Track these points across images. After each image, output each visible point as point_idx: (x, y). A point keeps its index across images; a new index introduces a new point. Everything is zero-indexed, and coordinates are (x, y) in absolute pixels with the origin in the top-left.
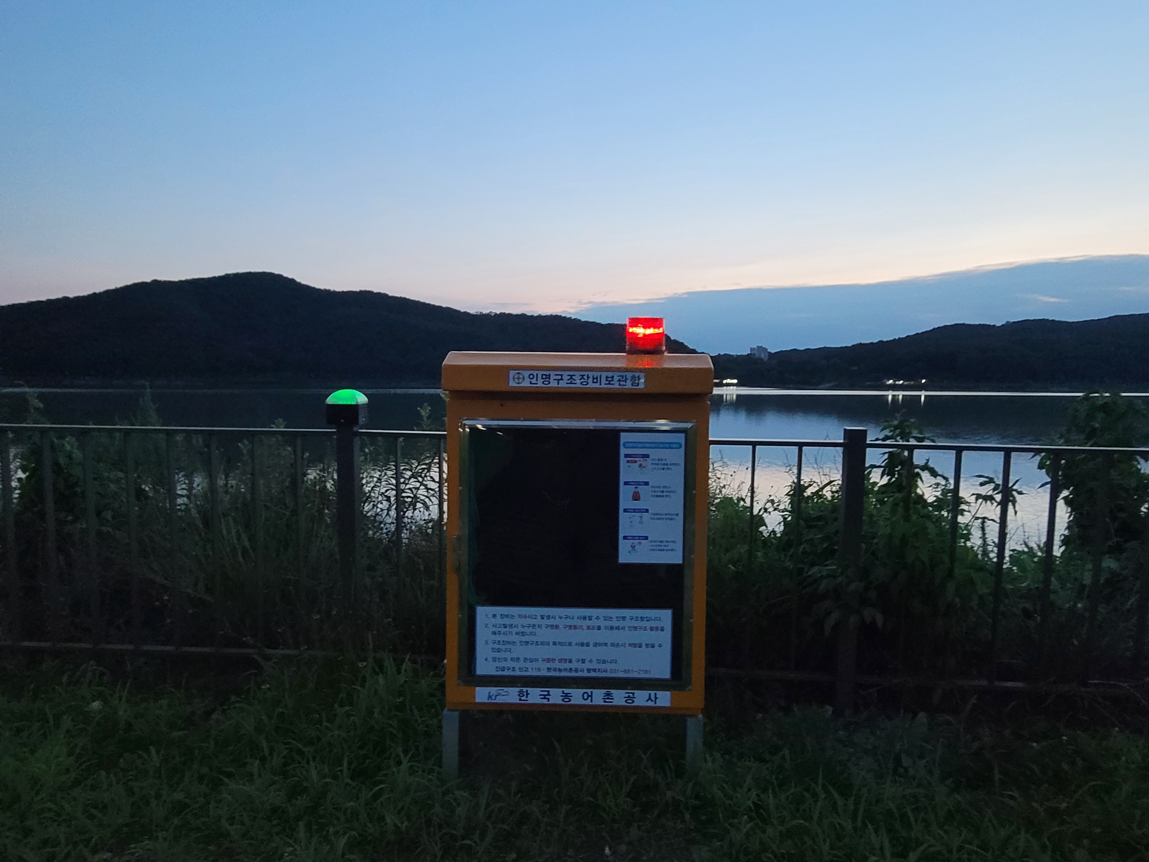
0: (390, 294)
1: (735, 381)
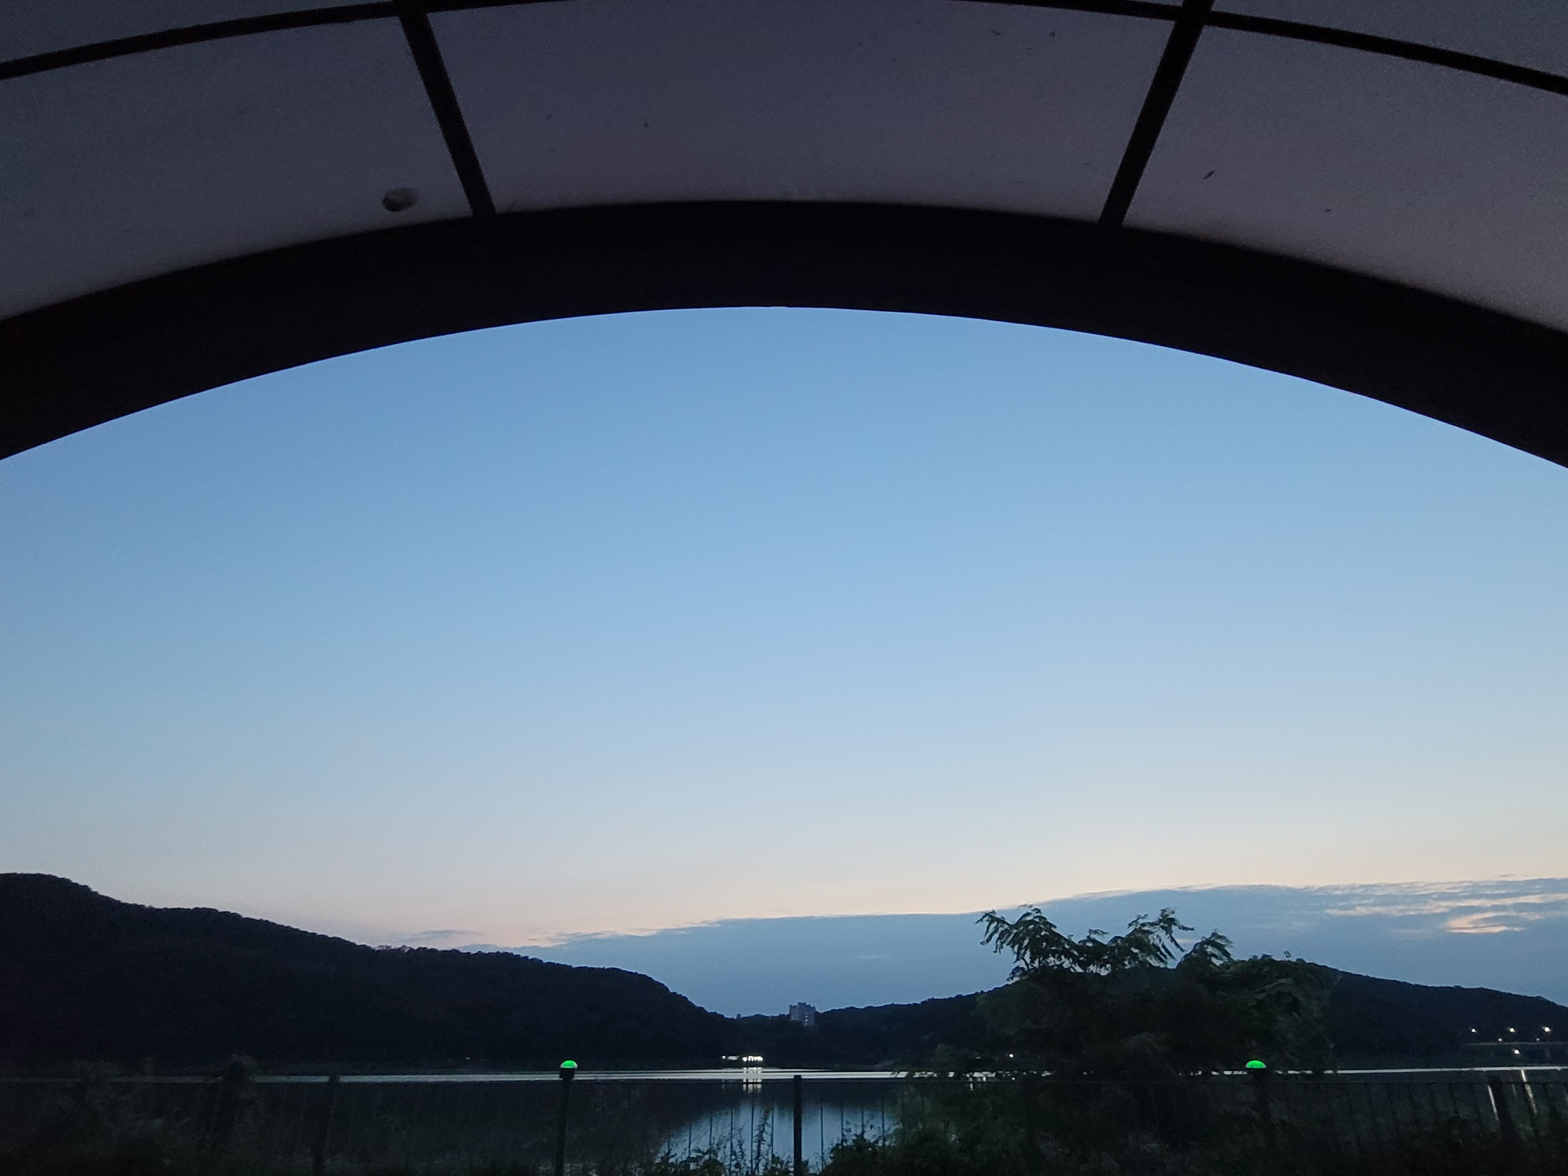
1: (760, 1059)
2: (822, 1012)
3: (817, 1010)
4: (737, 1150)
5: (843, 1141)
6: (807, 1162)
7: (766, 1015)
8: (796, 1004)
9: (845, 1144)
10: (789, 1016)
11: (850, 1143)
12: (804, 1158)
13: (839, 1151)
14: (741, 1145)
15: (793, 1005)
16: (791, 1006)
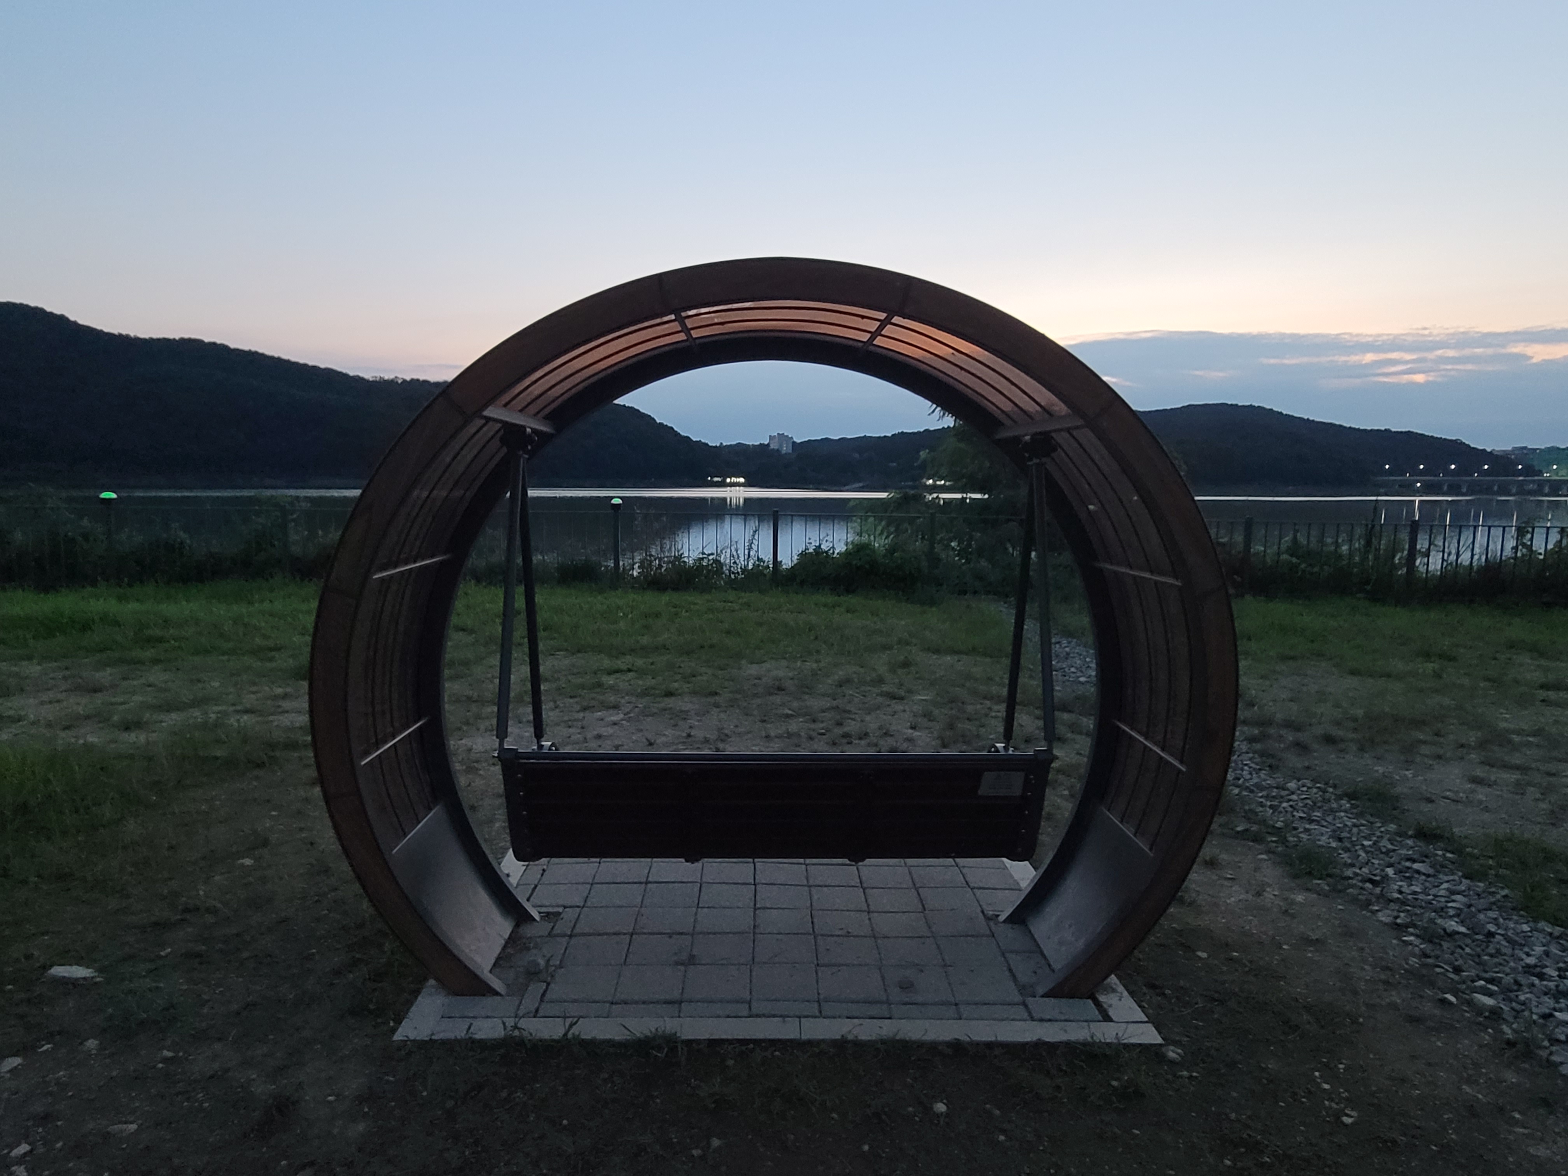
0: (232, 345)
1: (742, 480)
2: (799, 441)
3: (795, 440)
4: (735, 553)
5: (806, 549)
6: (781, 562)
7: (748, 443)
8: (776, 434)
9: (807, 551)
10: (768, 445)
11: (811, 550)
12: (779, 559)
13: (803, 555)
14: (737, 552)
15: (773, 435)
16: (770, 436)
